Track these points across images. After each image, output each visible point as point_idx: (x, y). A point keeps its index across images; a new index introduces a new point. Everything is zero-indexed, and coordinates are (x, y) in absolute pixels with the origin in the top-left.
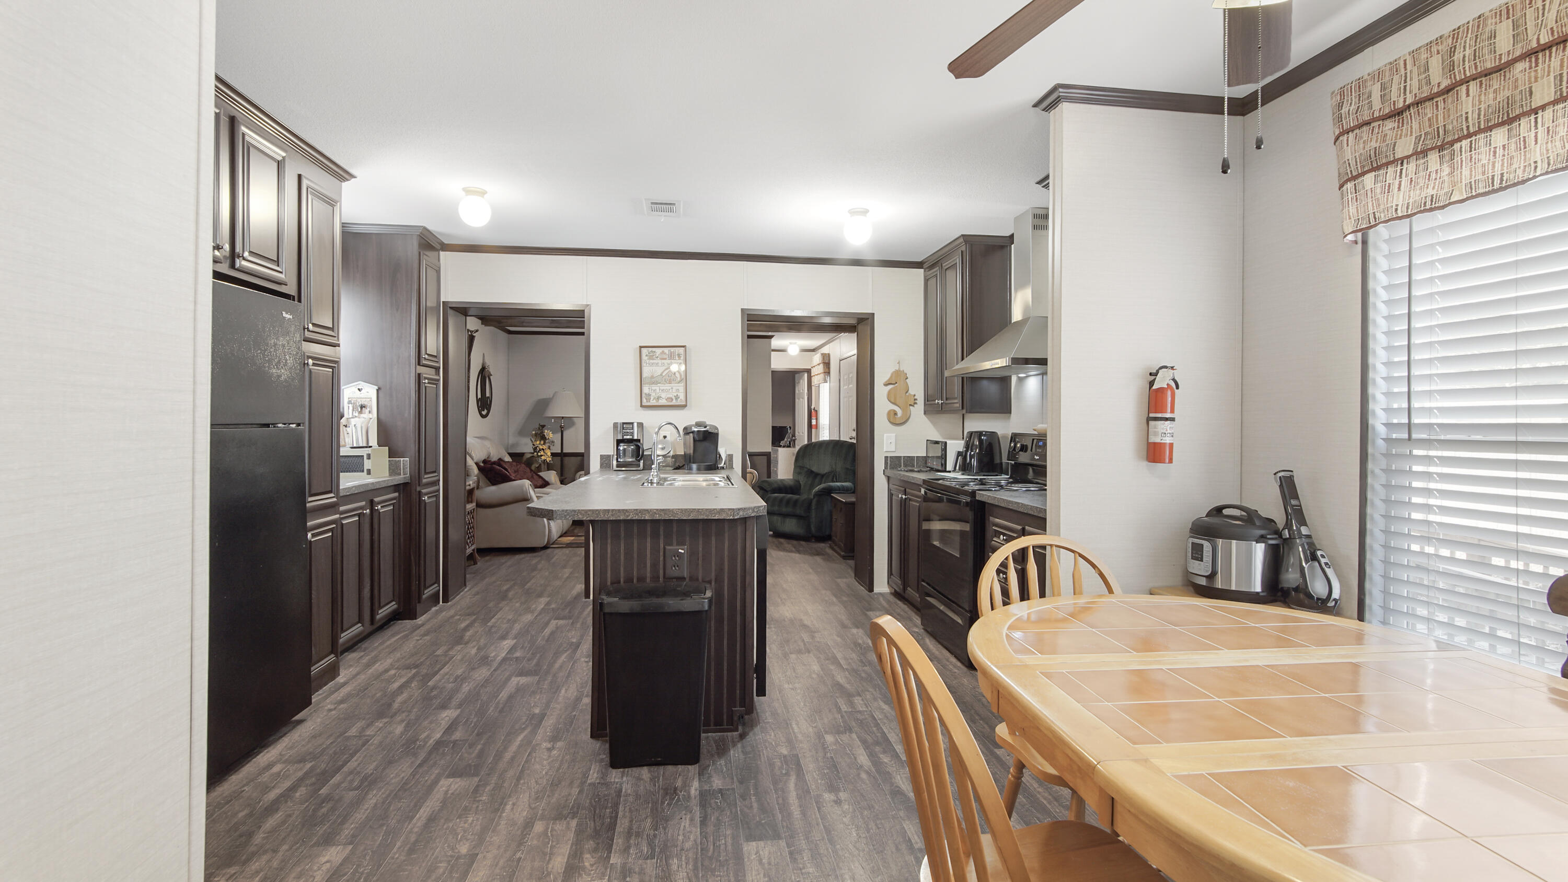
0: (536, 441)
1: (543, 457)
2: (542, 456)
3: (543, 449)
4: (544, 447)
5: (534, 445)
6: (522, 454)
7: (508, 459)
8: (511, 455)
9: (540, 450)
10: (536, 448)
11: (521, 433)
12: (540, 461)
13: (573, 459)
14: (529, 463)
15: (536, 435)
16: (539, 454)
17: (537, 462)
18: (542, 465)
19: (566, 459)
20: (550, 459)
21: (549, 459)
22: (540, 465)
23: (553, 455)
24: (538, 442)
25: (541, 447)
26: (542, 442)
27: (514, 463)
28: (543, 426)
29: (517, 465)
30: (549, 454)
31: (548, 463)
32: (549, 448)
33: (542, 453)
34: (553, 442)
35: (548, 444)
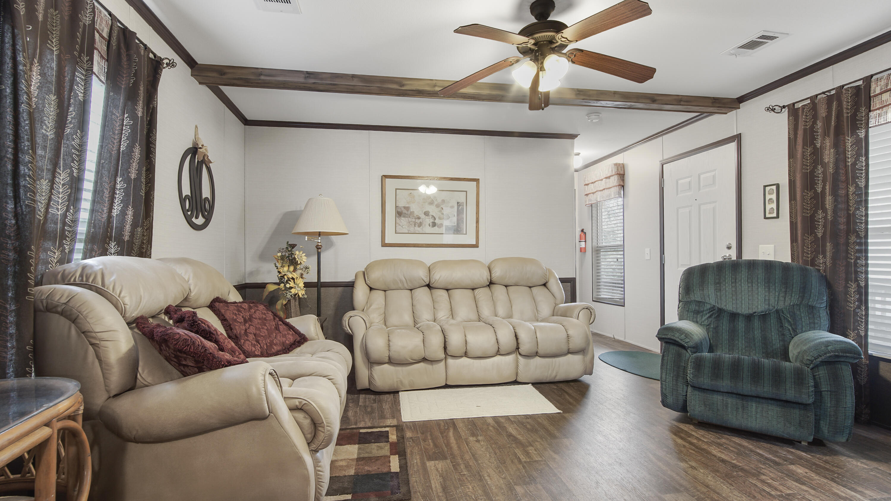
0: (282, 266)
1: (293, 291)
2: (291, 288)
3: (293, 279)
4: (295, 275)
5: (279, 272)
6: (263, 286)
7: (235, 297)
8: (241, 288)
9: (289, 280)
10: (283, 277)
11: (263, 257)
12: (289, 296)
13: (332, 289)
14: (273, 298)
15: (282, 258)
16: (288, 286)
17: (285, 297)
18: (293, 301)
19: (323, 290)
20: (304, 292)
21: (301, 293)
22: (289, 301)
23: (307, 285)
24: (286, 269)
25: (290, 276)
26: (292, 268)
27: (246, 306)
28: (293, 246)
29: (250, 308)
30: (302, 285)
31: (299, 298)
32: (302, 276)
33: (292, 284)
34: (307, 268)
35: (300, 271)
